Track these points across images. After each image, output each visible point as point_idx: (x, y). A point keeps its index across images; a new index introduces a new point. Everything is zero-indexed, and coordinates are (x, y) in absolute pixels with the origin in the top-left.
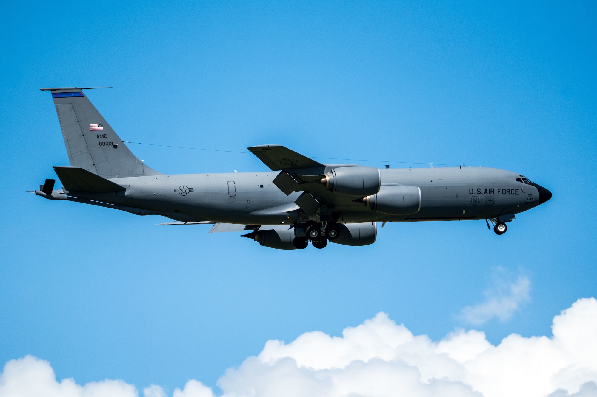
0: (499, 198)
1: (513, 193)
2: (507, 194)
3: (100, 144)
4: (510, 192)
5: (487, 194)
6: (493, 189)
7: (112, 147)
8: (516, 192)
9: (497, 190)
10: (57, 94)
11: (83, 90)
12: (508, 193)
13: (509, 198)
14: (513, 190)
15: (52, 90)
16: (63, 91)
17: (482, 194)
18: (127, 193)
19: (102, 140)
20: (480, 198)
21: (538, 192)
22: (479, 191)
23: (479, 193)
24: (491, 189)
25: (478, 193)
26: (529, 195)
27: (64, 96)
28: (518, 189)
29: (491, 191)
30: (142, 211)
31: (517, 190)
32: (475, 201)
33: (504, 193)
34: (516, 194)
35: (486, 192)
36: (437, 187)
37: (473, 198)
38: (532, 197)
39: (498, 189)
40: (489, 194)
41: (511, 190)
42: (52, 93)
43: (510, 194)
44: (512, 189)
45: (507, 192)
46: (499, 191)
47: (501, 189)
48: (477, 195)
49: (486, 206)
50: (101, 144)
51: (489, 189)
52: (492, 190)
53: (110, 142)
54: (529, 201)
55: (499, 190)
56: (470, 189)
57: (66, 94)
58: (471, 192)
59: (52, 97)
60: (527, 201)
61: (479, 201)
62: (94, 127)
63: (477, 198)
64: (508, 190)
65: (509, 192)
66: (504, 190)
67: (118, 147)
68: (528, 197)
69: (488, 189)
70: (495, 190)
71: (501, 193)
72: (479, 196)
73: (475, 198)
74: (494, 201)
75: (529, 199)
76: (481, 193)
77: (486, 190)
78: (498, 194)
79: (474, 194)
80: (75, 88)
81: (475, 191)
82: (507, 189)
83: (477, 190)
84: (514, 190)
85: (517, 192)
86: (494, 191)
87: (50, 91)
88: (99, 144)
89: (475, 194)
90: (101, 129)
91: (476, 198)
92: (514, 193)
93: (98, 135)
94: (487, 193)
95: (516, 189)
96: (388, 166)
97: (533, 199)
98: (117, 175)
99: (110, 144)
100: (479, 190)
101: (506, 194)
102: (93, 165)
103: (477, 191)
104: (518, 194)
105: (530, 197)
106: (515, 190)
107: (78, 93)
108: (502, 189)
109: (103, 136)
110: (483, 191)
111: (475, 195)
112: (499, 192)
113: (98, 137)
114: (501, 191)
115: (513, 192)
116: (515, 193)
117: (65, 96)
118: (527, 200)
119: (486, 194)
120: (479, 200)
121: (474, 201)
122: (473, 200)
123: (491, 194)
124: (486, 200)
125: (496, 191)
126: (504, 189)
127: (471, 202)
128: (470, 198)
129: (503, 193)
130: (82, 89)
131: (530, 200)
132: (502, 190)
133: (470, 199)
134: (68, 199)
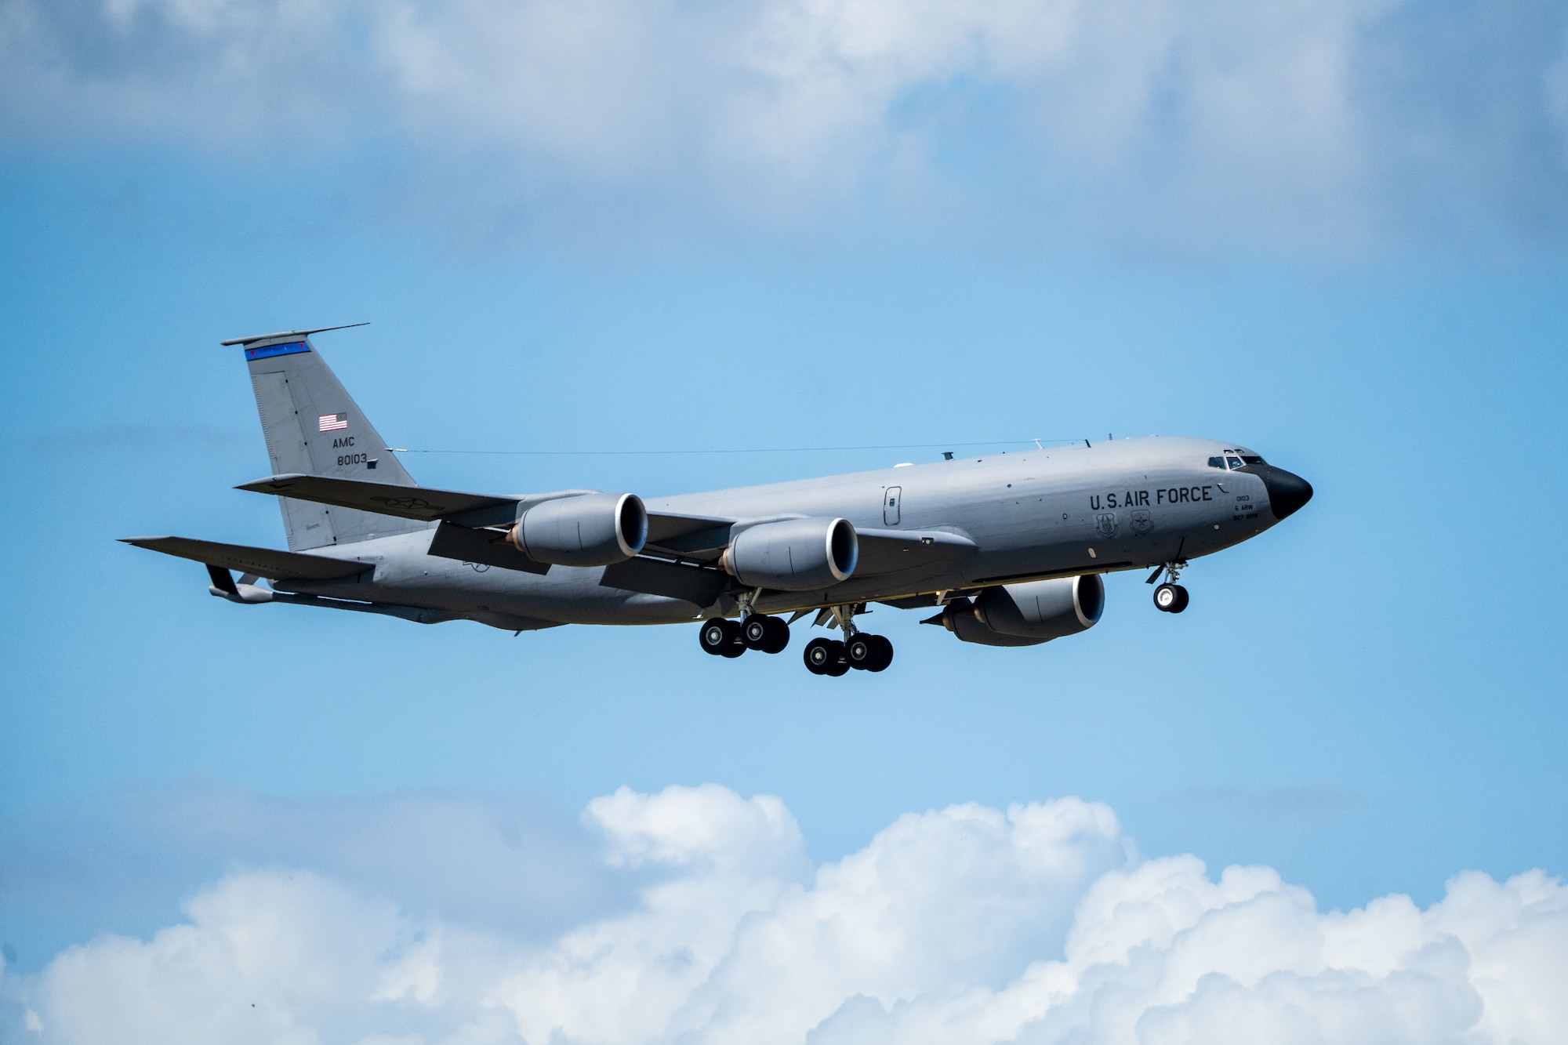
0: (1161, 512)
1: (1195, 497)
2: (1181, 501)
3: (339, 461)
4: (1189, 496)
5: (1132, 505)
6: (1145, 492)
7: (365, 465)
8: (1205, 493)
9: (1156, 492)
10: (258, 351)
11: (309, 335)
12: (1184, 498)
13: (1188, 510)
14: (1195, 491)
15: (245, 343)
16: (267, 343)
17: (1120, 506)
18: (377, 576)
19: (344, 451)
20: (1115, 519)
21: (1264, 486)
22: (1113, 501)
23: (1112, 504)
24: (1141, 492)
25: (1109, 506)
26: (1240, 499)
27: (265, 356)
28: (1210, 487)
29: (1141, 498)
30: (424, 614)
31: (1206, 490)
32: (1107, 524)
33: (1173, 498)
34: (1204, 499)
35: (1129, 500)
36: (1020, 498)
37: (1100, 517)
38: (1248, 503)
39: (1159, 491)
40: (1137, 505)
41: (1190, 492)
42: (246, 350)
43: (1188, 501)
44: (1194, 488)
45: (1182, 495)
46: (1162, 497)
47: (1164, 490)
48: (1108, 510)
49: (1136, 535)
50: (342, 461)
51: (1136, 492)
52: (1144, 495)
53: (360, 455)
54: (1240, 512)
55: (1161, 494)
56: (1092, 497)
57: (274, 349)
58: (1095, 505)
59: (245, 359)
60: (1237, 513)
61: (1116, 526)
62: (328, 422)
63: (1110, 516)
64: (1184, 492)
65: (1186, 495)
66: (1173, 493)
67: (377, 465)
68: (1236, 503)
69: (1134, 494)
70: (1149, 495)
71: (1165, 500)
72: (1115, 513)
73: (1105, 518)
74: (1151, 522)
75: (1240, 507)
76: (1118, 504)
77: (1128, 495)
78: (1159, 503)
79: (1101, 508)
80: (290, 332)
81: (1104, 502)
82: (1181, 489)
83: (1108, 497)
84: (1199, 489)
85: (1207, 493)
86: (1147, 496)
87: (242, 345)
88: (337, 461)
89: (1103, 508)
90: (343, 424)
91: (1108, 519)
92: (1199, 498)
93: (336, 441)
94: (1131, 502)
95: (1204, 488)
96: (950, 454)
97: (1251, 507)
98: (372, 532)
99: (361, 459)
100: (1111, 498)
101: (1179, 500)
102: (325, 513)
103: (1108, 500)
104: (1210, 499)
105: (1243, 503)
106: (1201, 489)
107: (295, 346)
108: (1168, 490)
109: (347, 442)
110: (1121, 499)
111: (1104, 512)
112: (1161, 499)
113: (335, 445)
114: (1165, 495)
115: (1198, 494)
116: (1202, 499)
117: (272, 353)
118: (1237, 509)
119: (1129, 505)
120: (1116, 523)
121: (1103, 526)
122: (1101, 524)
123: (1141, 504)
124: (1131, 520)
125: (1153, 497)
126: (1174, 490)
127: (1098, 528)
128: (1095, 518)
129: (1170, 500)
130: (307, 334)
131: (1243, 509)
132: (1167, 492)
133: (1096, 521)
134: (276, 598)
